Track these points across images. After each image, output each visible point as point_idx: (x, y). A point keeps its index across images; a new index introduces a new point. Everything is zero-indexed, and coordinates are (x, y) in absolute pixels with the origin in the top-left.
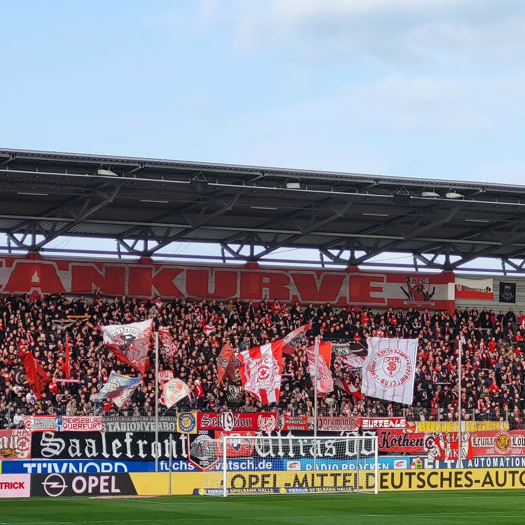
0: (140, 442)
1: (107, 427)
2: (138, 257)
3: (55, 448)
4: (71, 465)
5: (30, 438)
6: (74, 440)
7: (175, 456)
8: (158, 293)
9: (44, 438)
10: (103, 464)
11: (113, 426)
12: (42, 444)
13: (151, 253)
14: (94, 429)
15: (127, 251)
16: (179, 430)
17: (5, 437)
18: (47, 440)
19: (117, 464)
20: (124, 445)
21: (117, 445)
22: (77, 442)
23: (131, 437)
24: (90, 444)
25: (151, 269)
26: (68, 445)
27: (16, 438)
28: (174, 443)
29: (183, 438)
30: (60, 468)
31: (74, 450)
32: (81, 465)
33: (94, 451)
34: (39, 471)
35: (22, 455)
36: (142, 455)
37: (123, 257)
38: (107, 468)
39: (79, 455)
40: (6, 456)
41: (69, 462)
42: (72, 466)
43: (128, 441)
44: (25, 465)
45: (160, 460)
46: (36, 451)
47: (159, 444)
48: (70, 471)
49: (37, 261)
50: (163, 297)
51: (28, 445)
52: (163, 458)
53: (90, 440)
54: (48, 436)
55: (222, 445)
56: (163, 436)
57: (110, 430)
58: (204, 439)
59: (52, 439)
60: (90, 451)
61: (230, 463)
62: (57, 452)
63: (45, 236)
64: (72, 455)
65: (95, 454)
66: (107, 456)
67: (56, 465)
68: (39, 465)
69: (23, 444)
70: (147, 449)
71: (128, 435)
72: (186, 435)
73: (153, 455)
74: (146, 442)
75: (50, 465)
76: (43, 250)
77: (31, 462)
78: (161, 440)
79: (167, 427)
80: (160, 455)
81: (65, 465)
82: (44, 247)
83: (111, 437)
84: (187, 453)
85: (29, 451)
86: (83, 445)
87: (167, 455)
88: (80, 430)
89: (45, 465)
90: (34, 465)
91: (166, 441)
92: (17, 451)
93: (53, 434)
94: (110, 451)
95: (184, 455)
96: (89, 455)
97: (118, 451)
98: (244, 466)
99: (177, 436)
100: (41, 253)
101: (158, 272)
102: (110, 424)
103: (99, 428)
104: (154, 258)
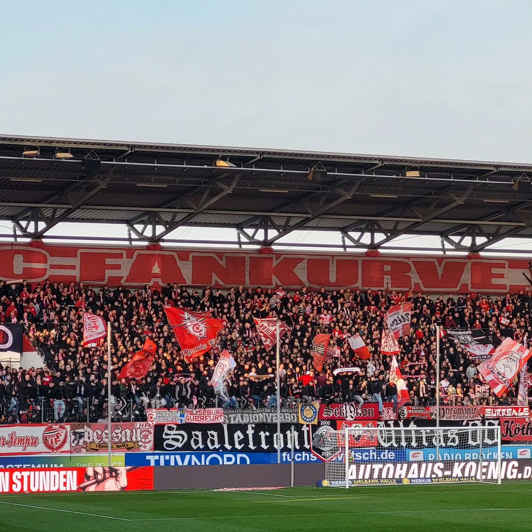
0: (262, 434)
1: (229, 419)
2: (258, 247)
3: (177, 440)
4: (193, 456)
5: (152, 431)
6: (197, 433)
7: (298, 447)
8: (280, 284)
9: (166, 430)
10: (226, 456)
11: (235, 418)
12: (164, 436)
13: (271, 243)
14: (216, 421)
15: (247, 241)
16: (301, 421)
17: (127, 430)
18: (169, 432)
19: (239, 456)
20: (246, 436)
21: (239, 437)
22: (199, 434)
23: (253, 428)
24: (213, 436)
25: (272, 258)
26: (190, 437)
27: (139, 431)
28: (296, 434)
29: (305, 429)
30: (183, 460)
31: (196, 442)
32: (203, 456)
33: (216, 443)
34: (162, 463)
35: (145, 447)
36: (264, 446)
37: (244, 246)
38: (229, 459)
39: (202, 447)
40: (128, 449)
41: (191, 454)
42: (194, 458)
43: (250, 432)
44: (148, 458)
45: (282, 451)
46: (159, 443)
47: (281, 435)
48: (193, 464)
49: (157, 252)
50: (285, 287)
51: (151, 437)
52: (285, 449)
53: (212, 432)
54: (170, 428)
55: (344, 436)
56: (285, 427)
57: (232, 422)
58: (325, 429)
59: (174, 432)
60: (213, 443)
61: (353, 454)
62: (179, 445)
63: (165, 227)
64: (195, 447)
65: (217, 446)
66: (229, 447)
67: (178, 457)
68: (162, 457)
69: (146, 437)
70: (269, 440)
71: (250, 427)
72: (308, 426)
73: (275, 446)
74: (268, 434)
75: (172, 457)
76: (163, 241)
77: (154, 454)
78: (283, 431)
79: (289, 418)
80: (282, 446)
81: (187, 457)
82: (164, 238)
83: (233, 428)
84: (309, 444)
85: (152, 443)
86: (205, 438)
87: (290, 446)
88: (202, 422)
89: (167, 457)
90: (157, 457)
91: (288, 432)
92: (140, 443)
93: (175, 427)
94: (232, 442)
95: (307, 446)
96: (211, 447)
97: (240, 443)
98: (366, 456)
99: (298, 427)
100: (161, 244)
101: (279, 261)
102: (232, 416)
103: (221, 420)
104: (274, 247)
